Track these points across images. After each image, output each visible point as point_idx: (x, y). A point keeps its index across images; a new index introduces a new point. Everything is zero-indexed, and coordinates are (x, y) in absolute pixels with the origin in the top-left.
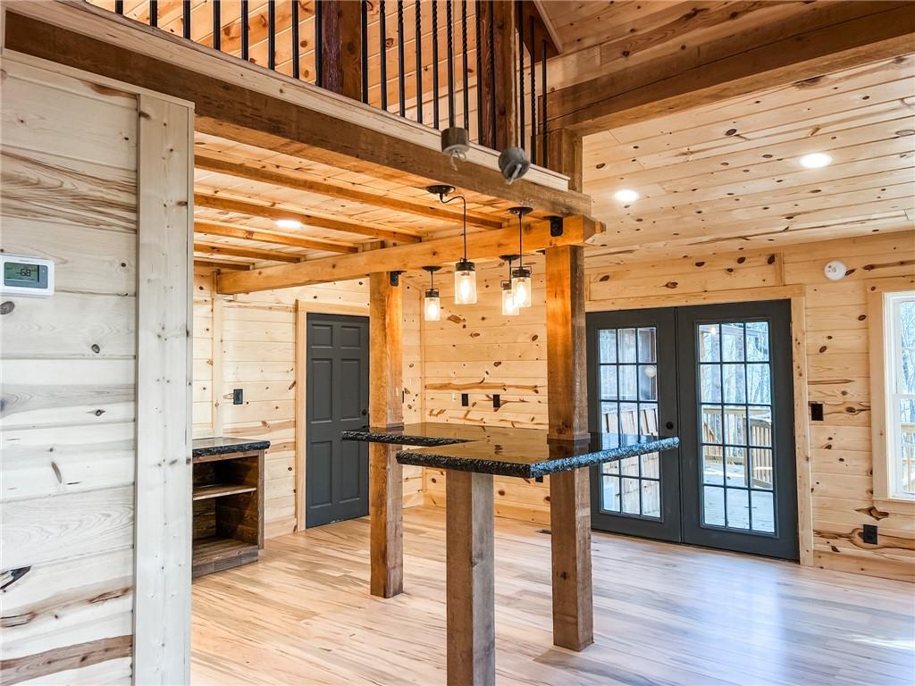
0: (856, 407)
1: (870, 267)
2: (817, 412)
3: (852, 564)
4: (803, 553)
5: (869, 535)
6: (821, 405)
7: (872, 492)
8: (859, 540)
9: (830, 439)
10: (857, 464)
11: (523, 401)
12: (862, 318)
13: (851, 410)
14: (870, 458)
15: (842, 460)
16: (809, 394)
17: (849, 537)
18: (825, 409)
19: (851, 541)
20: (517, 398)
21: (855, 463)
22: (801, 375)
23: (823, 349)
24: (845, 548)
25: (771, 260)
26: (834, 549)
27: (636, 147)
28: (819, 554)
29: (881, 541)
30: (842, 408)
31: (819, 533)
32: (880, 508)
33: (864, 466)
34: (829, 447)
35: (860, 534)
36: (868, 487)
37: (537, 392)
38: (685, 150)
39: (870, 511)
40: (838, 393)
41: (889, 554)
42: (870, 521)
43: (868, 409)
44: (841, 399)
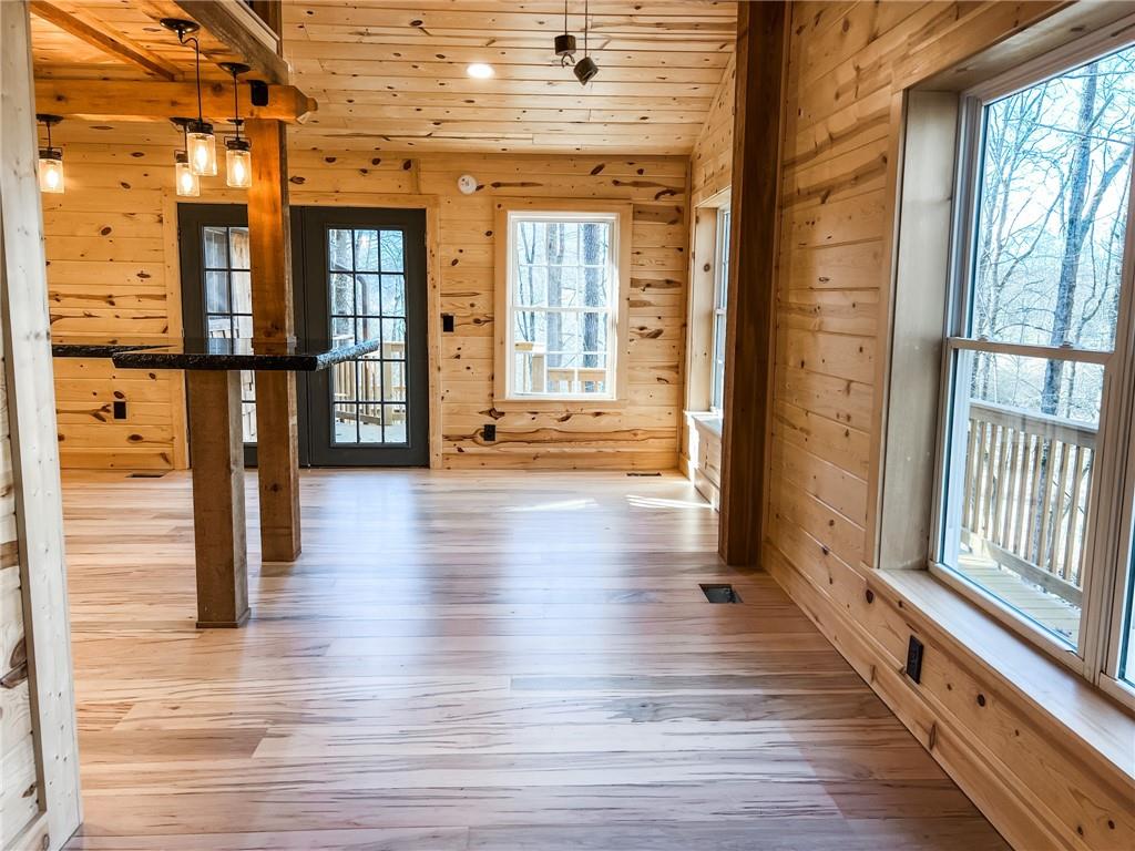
0: (482, 319)
1: (497, 185)
2: (448, 323)
3: (476, 461)
4: (433, 458)
5: (489, 433)
6: (452, 317)
7: (492, 395)
8: (480, 439)
9: (459, 349)
10: (481, 371)
11: (90, 316)
12: (489, 234)
13: (477, 321)
14: (493, 365)
15: (468, 368)
16: (442, 306)
17: (472, 437)
18: (456, 321)
19: (475, 441)
20: (80, 312)
21: (479, 370)
22: (435, 287)
23: (455, 262)
24: (469, 448)
25: (407, 165)
26: (460, 450)
27: (310, 13)
28: (447, 457)
29: (498, 437)
30: (471, 320)
31: (447, 437)
32: (499, 409)
33: (487, 373)
34: (458, 357)
35: (481, 434)
36: (489, 392)
37: (112, 303)
38: (363, 29)
39: (491, 412)
40: (467, 305)
41: (504, 448)
42: (489, 420)
43: (492, 319)
44: (469, 311)
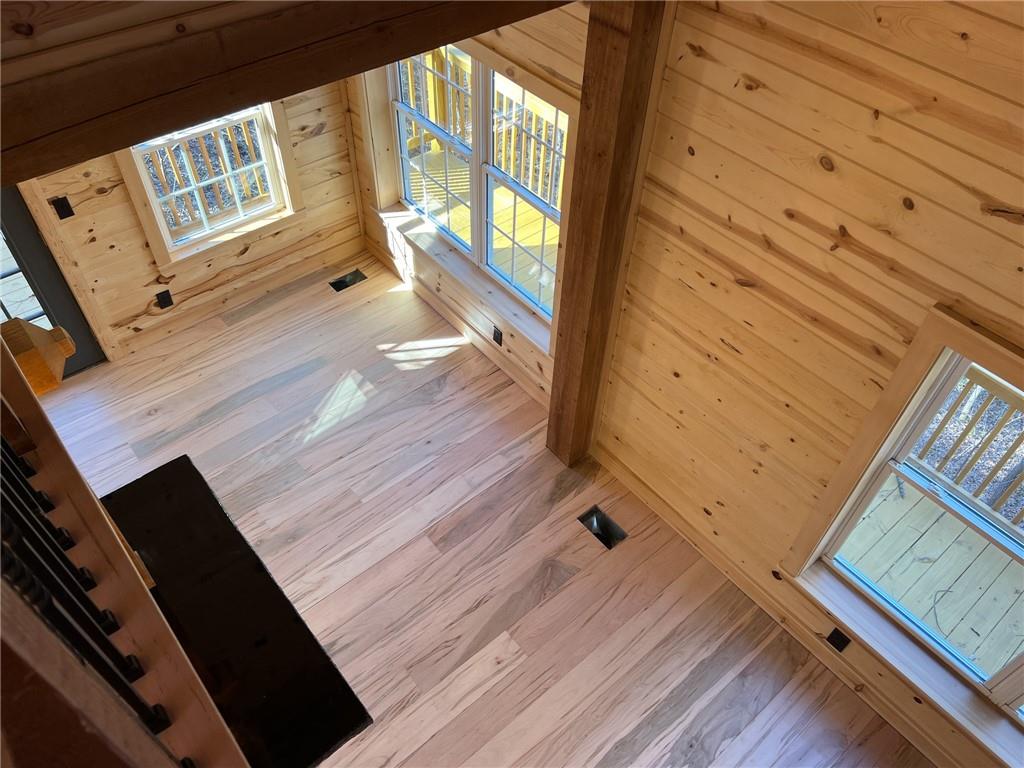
0: (107, 185)
2: (63, 208)
3: (161, 334)
4: (108, 352)
5: (164, 300)
6: (64, 198)
7: (154, 263)
8: (157, 310)
9: (91, 231)
10: (131, 245)
13: (102, 191)
14: (142, 231)
15: (112, 247)
16: (44, 190)
17: (147, 312)
18: (72, 202)
19: (150, 314)
21: (127, 244)
24: (145, 323)
26: (137, 330)
28: (125, 342)
29: (175, 299)
30: (92, 193)
31: (117, 325)
32: (167, 275)
33: (138, 242)
34: (93, 240)
35: (156, 305)
36: (149, 260)
39: (158, 281)
40: (80, 176)
41: (185, 306)
42: (161, 288)
43: (121, 182)
44: (85, 184)
